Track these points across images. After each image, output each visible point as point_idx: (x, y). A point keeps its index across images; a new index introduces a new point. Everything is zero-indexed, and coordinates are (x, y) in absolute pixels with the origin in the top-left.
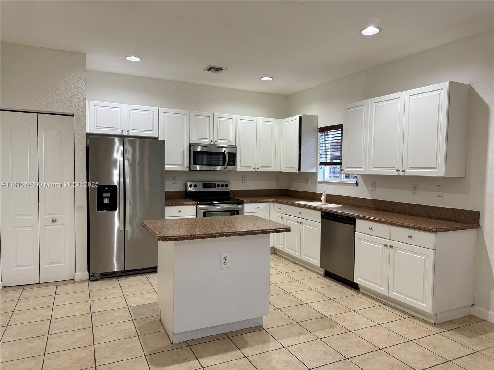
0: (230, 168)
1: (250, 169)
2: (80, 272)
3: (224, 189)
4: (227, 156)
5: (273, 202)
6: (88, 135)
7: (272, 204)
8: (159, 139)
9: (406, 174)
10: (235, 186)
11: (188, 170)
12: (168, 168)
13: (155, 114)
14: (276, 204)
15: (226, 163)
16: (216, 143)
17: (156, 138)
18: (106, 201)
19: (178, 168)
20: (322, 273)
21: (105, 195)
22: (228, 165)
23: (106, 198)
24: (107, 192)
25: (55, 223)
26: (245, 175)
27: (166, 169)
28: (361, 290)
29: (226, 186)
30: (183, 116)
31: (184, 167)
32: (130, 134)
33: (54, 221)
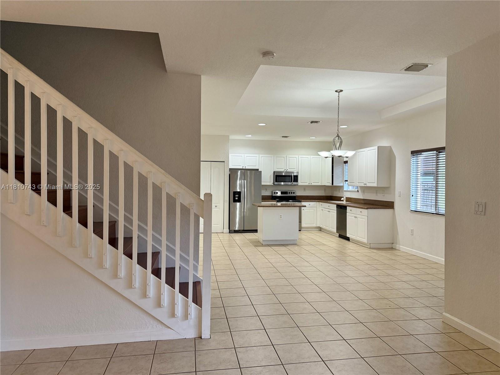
0: (295, 183)
1: (307, 184)
2: (226, 229)
3: (293, 195)
4: (293, 177)
5: (318, 202)
6: (230, 169)
7: (318, 203)
8: (259, 170)
9: (367, 186)
10: (299, 193)
11: (273, 184)
12: (263, 183)
13: (257, 158)
14: (320, 203)
15: (293, 181)
16: (287, 171)
17: (258, 170)
18: (237, 198)
19: (268, 184)
20: (338, 236)
21: (236, 196)
22: (294, 182)
23: (237, 197)
24: (237, 194)
25: (217, 207)
26: (305, 188)
27: (262, 184)
28: (350, 241)
29: (294, 193)
30: (271, 158)
31: (271, 183)
32: (246, 168)
33: (216, 206)
